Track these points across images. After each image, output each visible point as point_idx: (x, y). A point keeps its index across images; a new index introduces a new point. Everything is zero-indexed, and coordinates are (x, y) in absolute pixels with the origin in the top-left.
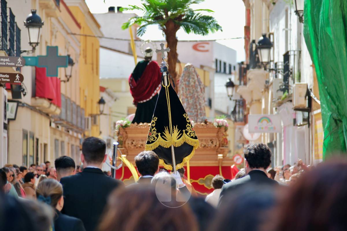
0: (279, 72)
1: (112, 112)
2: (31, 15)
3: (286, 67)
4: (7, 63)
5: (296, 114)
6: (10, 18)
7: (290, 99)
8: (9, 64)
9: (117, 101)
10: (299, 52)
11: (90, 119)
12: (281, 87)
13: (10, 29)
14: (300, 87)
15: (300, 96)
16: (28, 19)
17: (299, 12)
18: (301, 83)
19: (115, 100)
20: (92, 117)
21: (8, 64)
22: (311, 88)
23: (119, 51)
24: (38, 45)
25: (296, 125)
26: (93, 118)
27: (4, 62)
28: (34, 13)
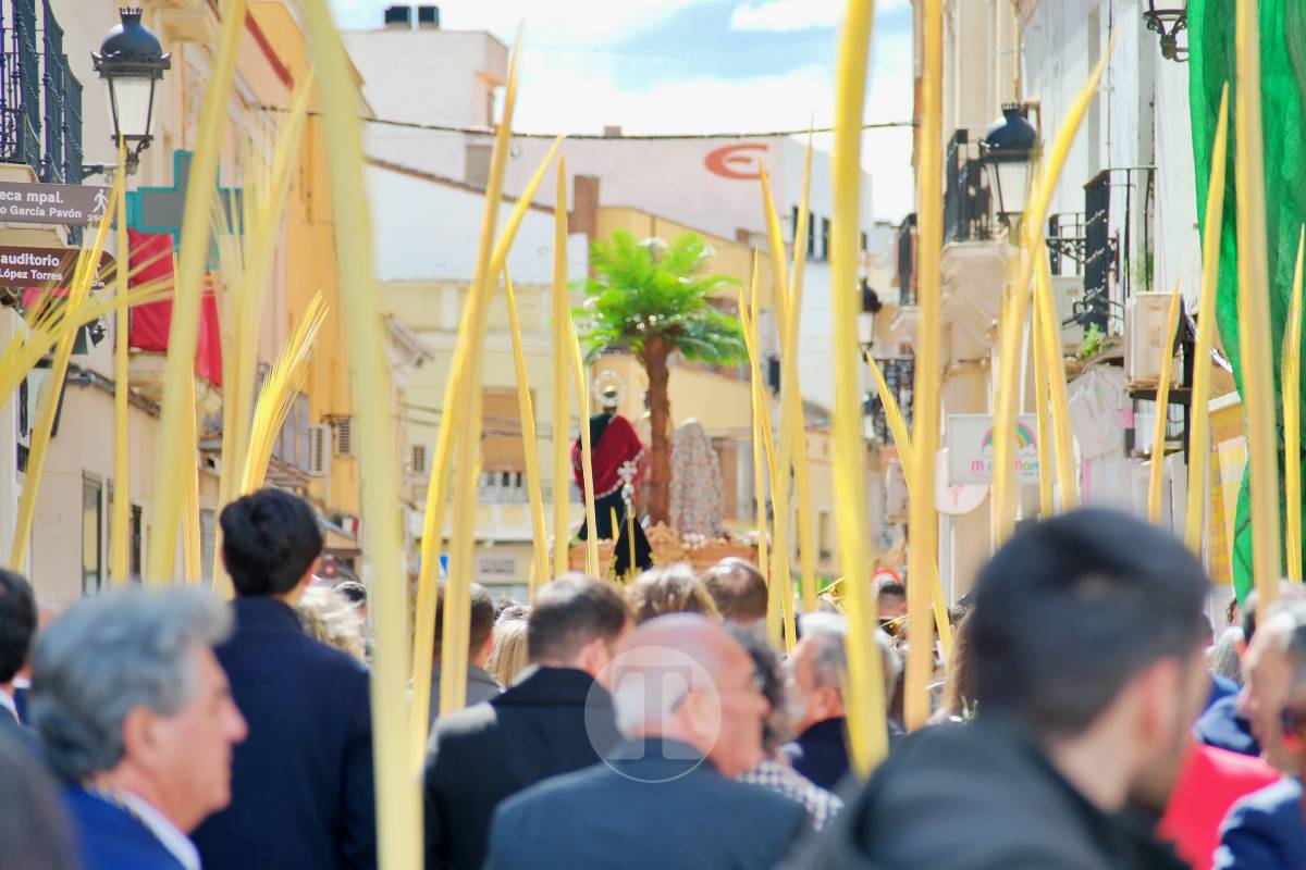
0: (1067, 252)
1: (406, 406)
2: (119, 28)
3: (1097, 234)
4: (52, 211)
5: (1135, 410)
6: (45, 40)
7: (1113, 353)
8: (60, 214)
9: (427, 364)
10: (1146, 173)
11: (327, 431)
12: (1080, 309)
13: (45, 80)
14: (1156, 308)
15: (1155, 343)
16: (109, 45)
17: (1161, 17)
18: (1155, 292)
19: (419, 362)
20: (333, 425)
21: (55, 215)
22: (1194, 311)
23: (430, 177)
24: (147, 146)
25: (1133, 453)
26: (337, 430)
27: (41, 207)
28: (130, 20)
